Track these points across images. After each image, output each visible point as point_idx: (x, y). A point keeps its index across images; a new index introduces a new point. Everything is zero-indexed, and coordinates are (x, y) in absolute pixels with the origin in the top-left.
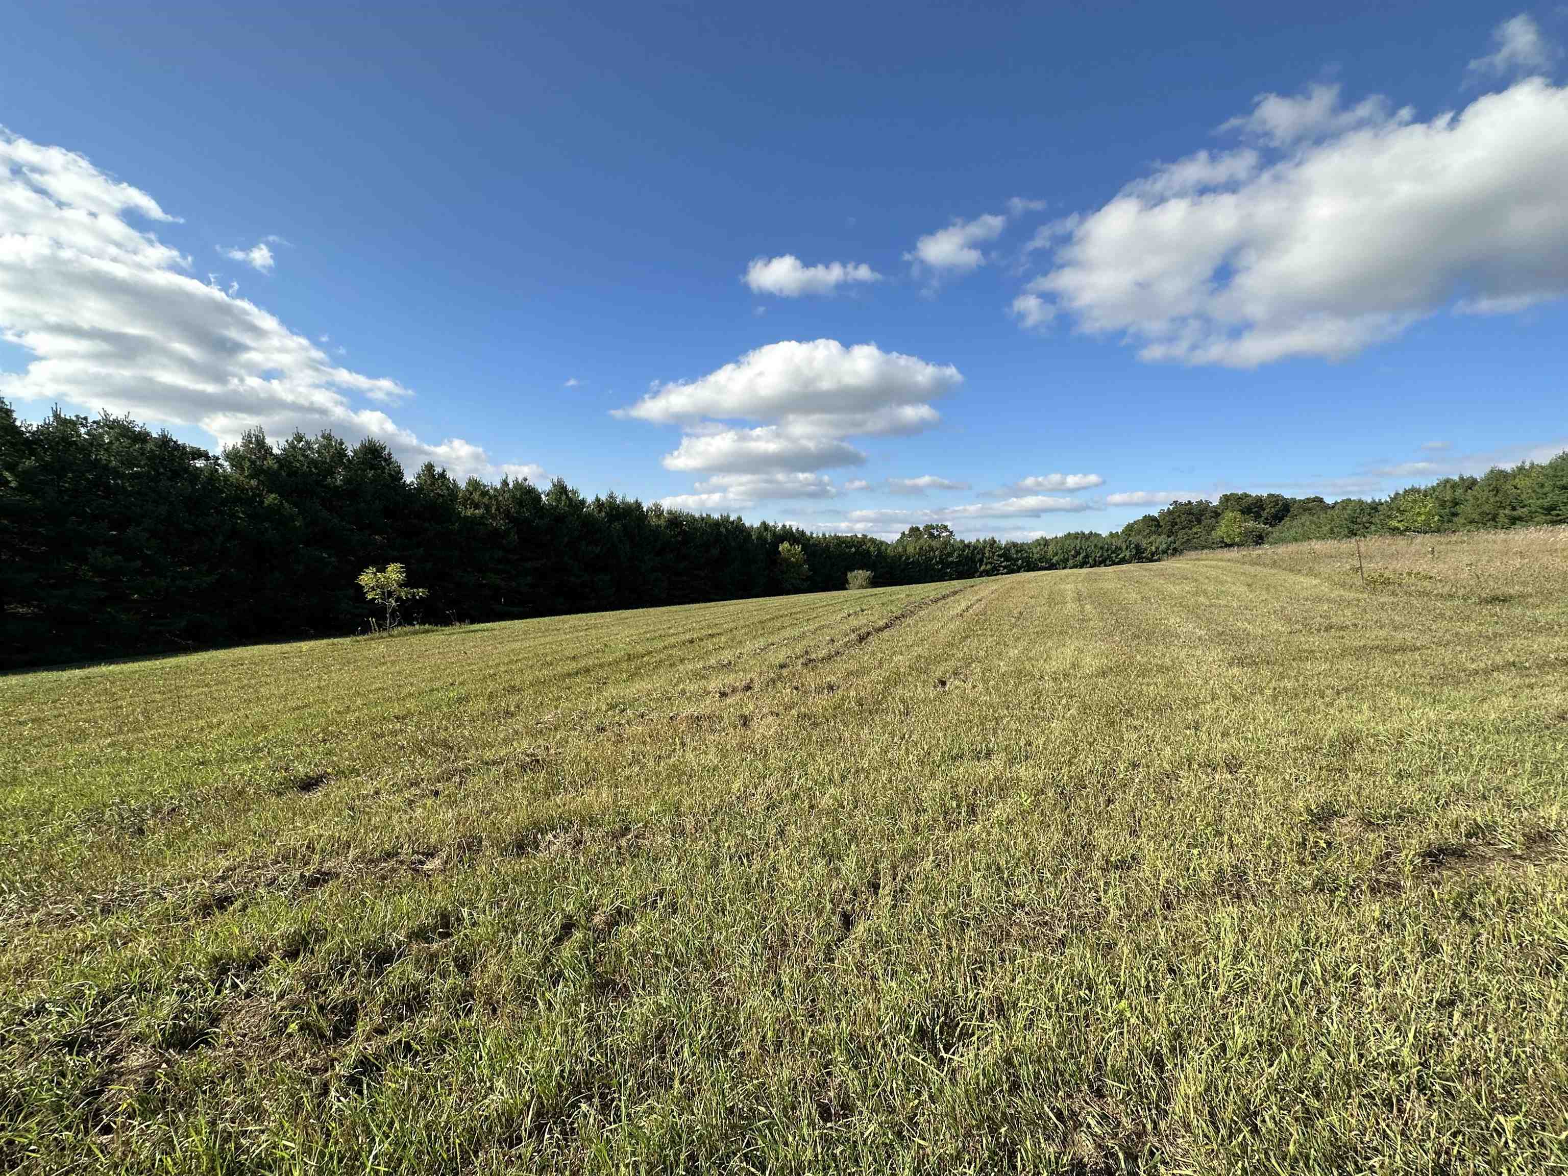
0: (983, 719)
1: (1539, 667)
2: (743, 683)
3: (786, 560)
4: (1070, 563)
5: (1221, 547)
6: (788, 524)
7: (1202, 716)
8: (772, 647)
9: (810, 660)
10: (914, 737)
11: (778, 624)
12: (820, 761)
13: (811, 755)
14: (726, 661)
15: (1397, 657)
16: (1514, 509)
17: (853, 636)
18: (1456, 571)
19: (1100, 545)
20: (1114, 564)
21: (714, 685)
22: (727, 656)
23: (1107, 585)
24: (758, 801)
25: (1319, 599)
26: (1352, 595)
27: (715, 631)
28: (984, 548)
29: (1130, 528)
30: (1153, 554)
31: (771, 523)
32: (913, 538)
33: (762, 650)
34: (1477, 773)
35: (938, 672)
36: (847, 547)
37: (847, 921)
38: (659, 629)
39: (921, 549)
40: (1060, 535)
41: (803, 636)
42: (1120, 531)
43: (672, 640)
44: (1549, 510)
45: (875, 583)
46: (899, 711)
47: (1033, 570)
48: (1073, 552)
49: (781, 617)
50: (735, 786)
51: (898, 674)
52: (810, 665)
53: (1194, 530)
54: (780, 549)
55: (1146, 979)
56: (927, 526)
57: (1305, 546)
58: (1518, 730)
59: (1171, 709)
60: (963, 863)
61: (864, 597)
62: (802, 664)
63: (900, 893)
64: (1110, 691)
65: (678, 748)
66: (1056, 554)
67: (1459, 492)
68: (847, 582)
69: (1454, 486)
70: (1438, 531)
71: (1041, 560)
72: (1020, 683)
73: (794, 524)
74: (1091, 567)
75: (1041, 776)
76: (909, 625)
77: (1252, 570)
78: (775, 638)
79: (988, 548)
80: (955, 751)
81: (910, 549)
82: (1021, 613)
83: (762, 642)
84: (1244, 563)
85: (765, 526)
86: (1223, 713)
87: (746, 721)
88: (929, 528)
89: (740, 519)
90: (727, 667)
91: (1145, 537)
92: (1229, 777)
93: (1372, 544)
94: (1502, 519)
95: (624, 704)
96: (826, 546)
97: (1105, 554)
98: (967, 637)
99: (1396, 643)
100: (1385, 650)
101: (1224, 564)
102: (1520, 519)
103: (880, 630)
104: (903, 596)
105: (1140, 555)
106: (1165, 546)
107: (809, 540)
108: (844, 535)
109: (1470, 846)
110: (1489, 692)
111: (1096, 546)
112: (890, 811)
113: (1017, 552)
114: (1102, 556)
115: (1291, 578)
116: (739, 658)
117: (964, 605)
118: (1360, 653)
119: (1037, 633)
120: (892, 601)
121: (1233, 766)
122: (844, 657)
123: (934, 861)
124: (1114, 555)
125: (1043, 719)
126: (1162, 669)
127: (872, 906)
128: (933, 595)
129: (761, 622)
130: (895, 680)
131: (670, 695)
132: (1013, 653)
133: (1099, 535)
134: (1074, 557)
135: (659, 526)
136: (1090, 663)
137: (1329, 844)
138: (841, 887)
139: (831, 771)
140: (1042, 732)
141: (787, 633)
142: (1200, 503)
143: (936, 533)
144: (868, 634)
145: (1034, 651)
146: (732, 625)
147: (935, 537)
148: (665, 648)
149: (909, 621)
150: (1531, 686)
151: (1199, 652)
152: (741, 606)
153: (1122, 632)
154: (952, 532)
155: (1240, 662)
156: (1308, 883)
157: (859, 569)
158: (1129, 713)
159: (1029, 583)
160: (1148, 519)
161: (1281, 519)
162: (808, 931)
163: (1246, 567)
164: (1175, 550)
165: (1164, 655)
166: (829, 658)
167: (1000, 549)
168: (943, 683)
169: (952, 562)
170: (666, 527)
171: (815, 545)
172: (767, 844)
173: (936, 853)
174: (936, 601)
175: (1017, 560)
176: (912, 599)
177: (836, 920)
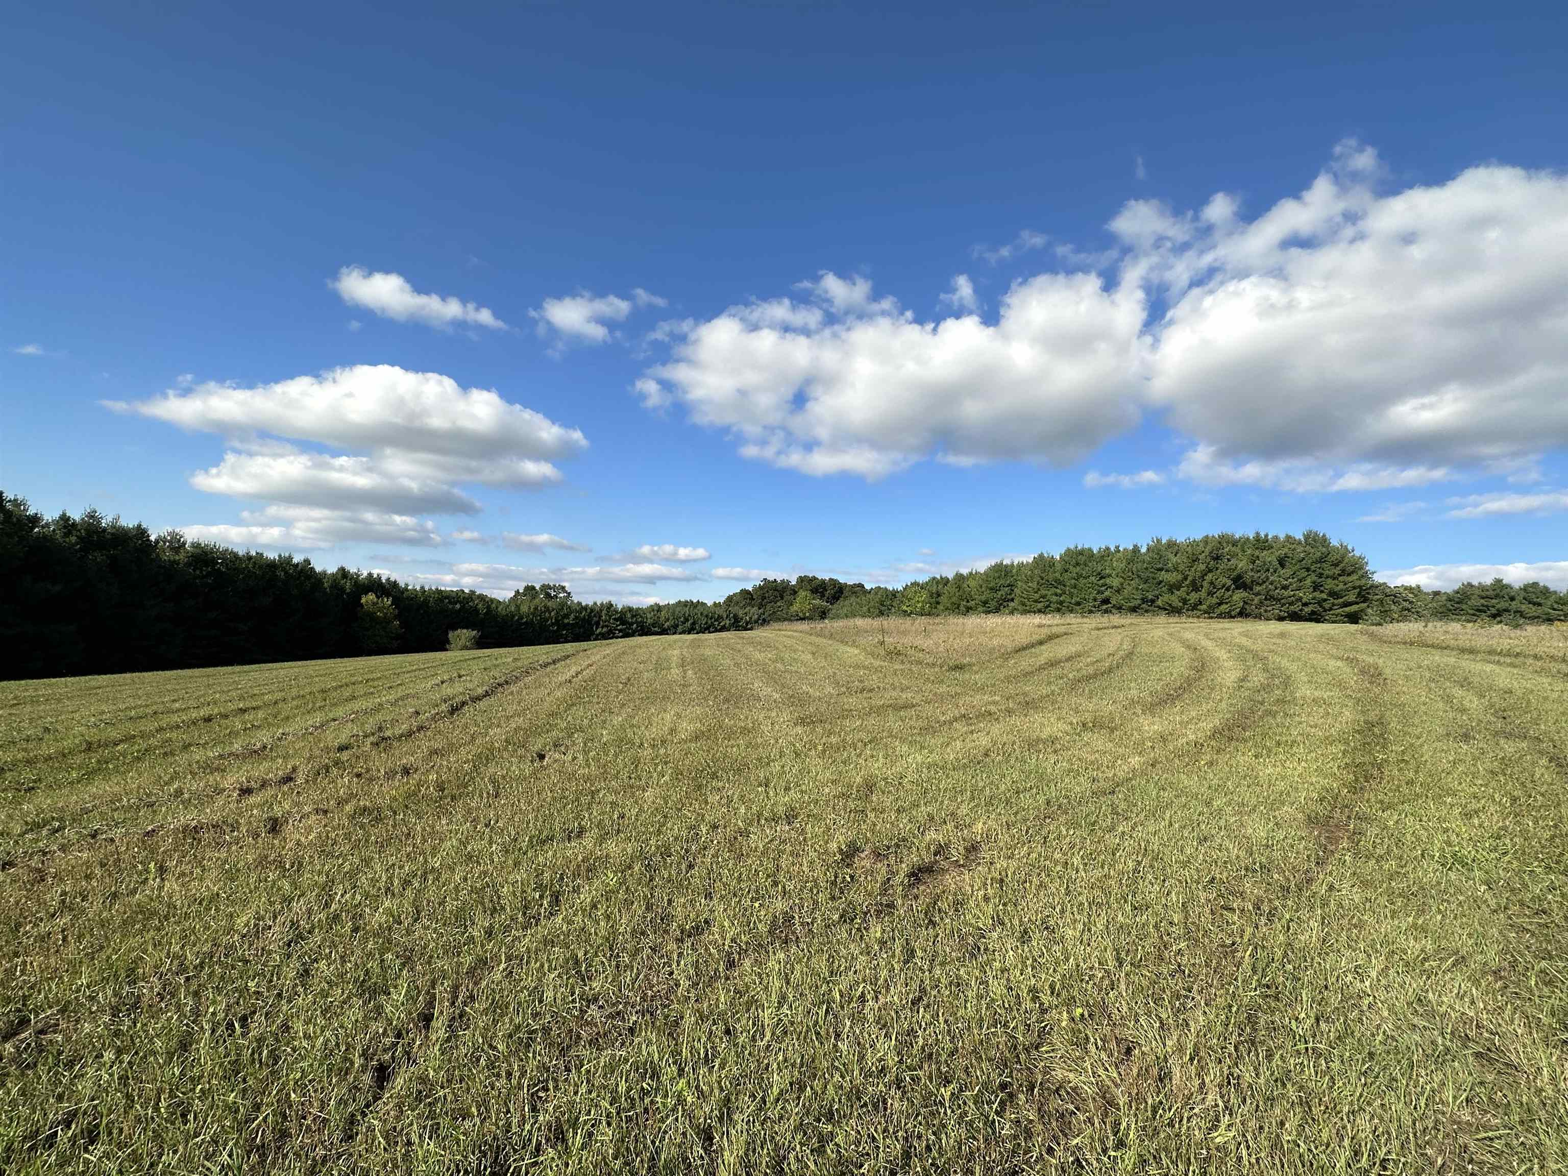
0: (579, 794)
1: (977, 717)
2: (280, 773)
3: (371, 616)
4: (680, 629)
5: (797, 620)
6: (375, 572)
7: (771, 774)
8: (332, 724)
9: (383, 739)
10: (500, 824)
11: (347, 693)
12: (378, 868)
13: (367, 862)
14: (258, 745)
15: (902, 713)
16: (968, 601)
17: (444, 707)
18: (937, 645)
19: (705, 613)
20: (716, 631)
21: (231, 780)
22: (264, 737)
23: (708, 652)
24: (277, 934)
25: (857, 667)
26: (877, 663)
27: (248, 704)
28: (601, 611)
29: (730, 599)
30: (747, 624)
31: (353, 570)
32: (528, 598)
33: (316, 728)
34: (942, 802)
35: (537, 745)
36: (450, 602)
37: (383, 1075)
38: (156, 703)
39: (536, 609)
40: (672, 602)
41: (380, 707)
42: (722, 601)
43: (175, 718)
44: (985, 603)
45: (481, 643)
46: (488, 793)
47: (646, 635)
48: (682, 619)
49: (354, 684)
50: (240, 922)
51: (491, 750)
52: (382, 745)
53: (778, 604)
54: (363, 600)
55: (705, 1047)
56: (543, 586)
57: (851, 622)
58: (965, 766)
59: (749, 768)
60: (538, 964)
61: (466, 660)
62: (372, 743)
63: (459, 1020)
64: (700, 755)
65: (152, 876)
66: (668, 620)
67: (940, 586)
68: (448, 642)
69: (938, 582)
70: (929, 614)
71: (654, 625)
72: (621, 752)
73: (384, 572)
74: (697, 633)
75: (629, 850)
76: (512, 693)
77: (819, 640)
78: (339, 712)
79: (604, 612)
80: (545, 834)
81: (524, 609)
82: (629, 680)
83: (318, 718)
84: (811, 635)
85: (343, 572)
86: (787, 769)
87: (275, 826)
88: (545, 588)
89: (307, 562)
90: (257, 754)
91: (741, 608)
92: (787, 828)
93: (892, 622)
94: (962, 608)
95: (61, 819)
96: (425, 600)
97: (709, 622)
98: (573, 705)
99: (900, 702)
100: (897, 708)
101: (795, 634)
102: (971, 608)
103: (478, 698)
104: (510, 660)
105: (738, 624)
106: (756, 616)
107: (403, 593)
108: (448, 589)
109: (936, 862)
110: (951, 738)
111: (702, 614)
112: (461, 918)
113: (633, 616)
114: (706, 623)
115: (843, 648)
116: (279, 739)
117: (574, 669)
118: (880, 711)
119: (642, 698)
120: (496, 666)
121: (790, 817)
122: (428, 733)
123: (504, 970)
124: (716, 623)
125: (639, 788)
126: (745, 731)
127: (420, 1046)
128: (543, 659)
129: (323, 691)
130: (487, 756)
131: (154, 799)
132: (617, 720)
133: (705, 604)
134: (684, 623)
135: (177, 563)
136: (687, 728)
137: (852, 877)
138: (381, 1031)
139: (390, 878)
140: (636, 802)
141: (356, 705)
142: (783, 581)
143: (553, 594)
144: (464, 704)
145: (637, 718)
146: (278, 696)
147: (552, 598)
148: (160, 729)
149: (513, 688)
150: (972, 732)
151: (774, 714)
152: (296, 670)
153: (716, 697)
154: (569, 594)
155: (802, 721)
156: (836, 917)
157: (463, 628)
158: (714, 776)
159: (640, 648)
160: (744, 592)
161: (838, 599)
162: (323, 1106)
163: (813, 637)
164: (764, 620)
165: (747, 718)
166: (410, 734)
167: (617, 612)
168: (542, 757)
169: (568, 624)
170: (188, 564)
171: (410, 599)
172: (279, 995)
173: (509, 958)
174: (546, 665)
175: (632, 624)
176: (519, 664)
177: (367, 1079)
